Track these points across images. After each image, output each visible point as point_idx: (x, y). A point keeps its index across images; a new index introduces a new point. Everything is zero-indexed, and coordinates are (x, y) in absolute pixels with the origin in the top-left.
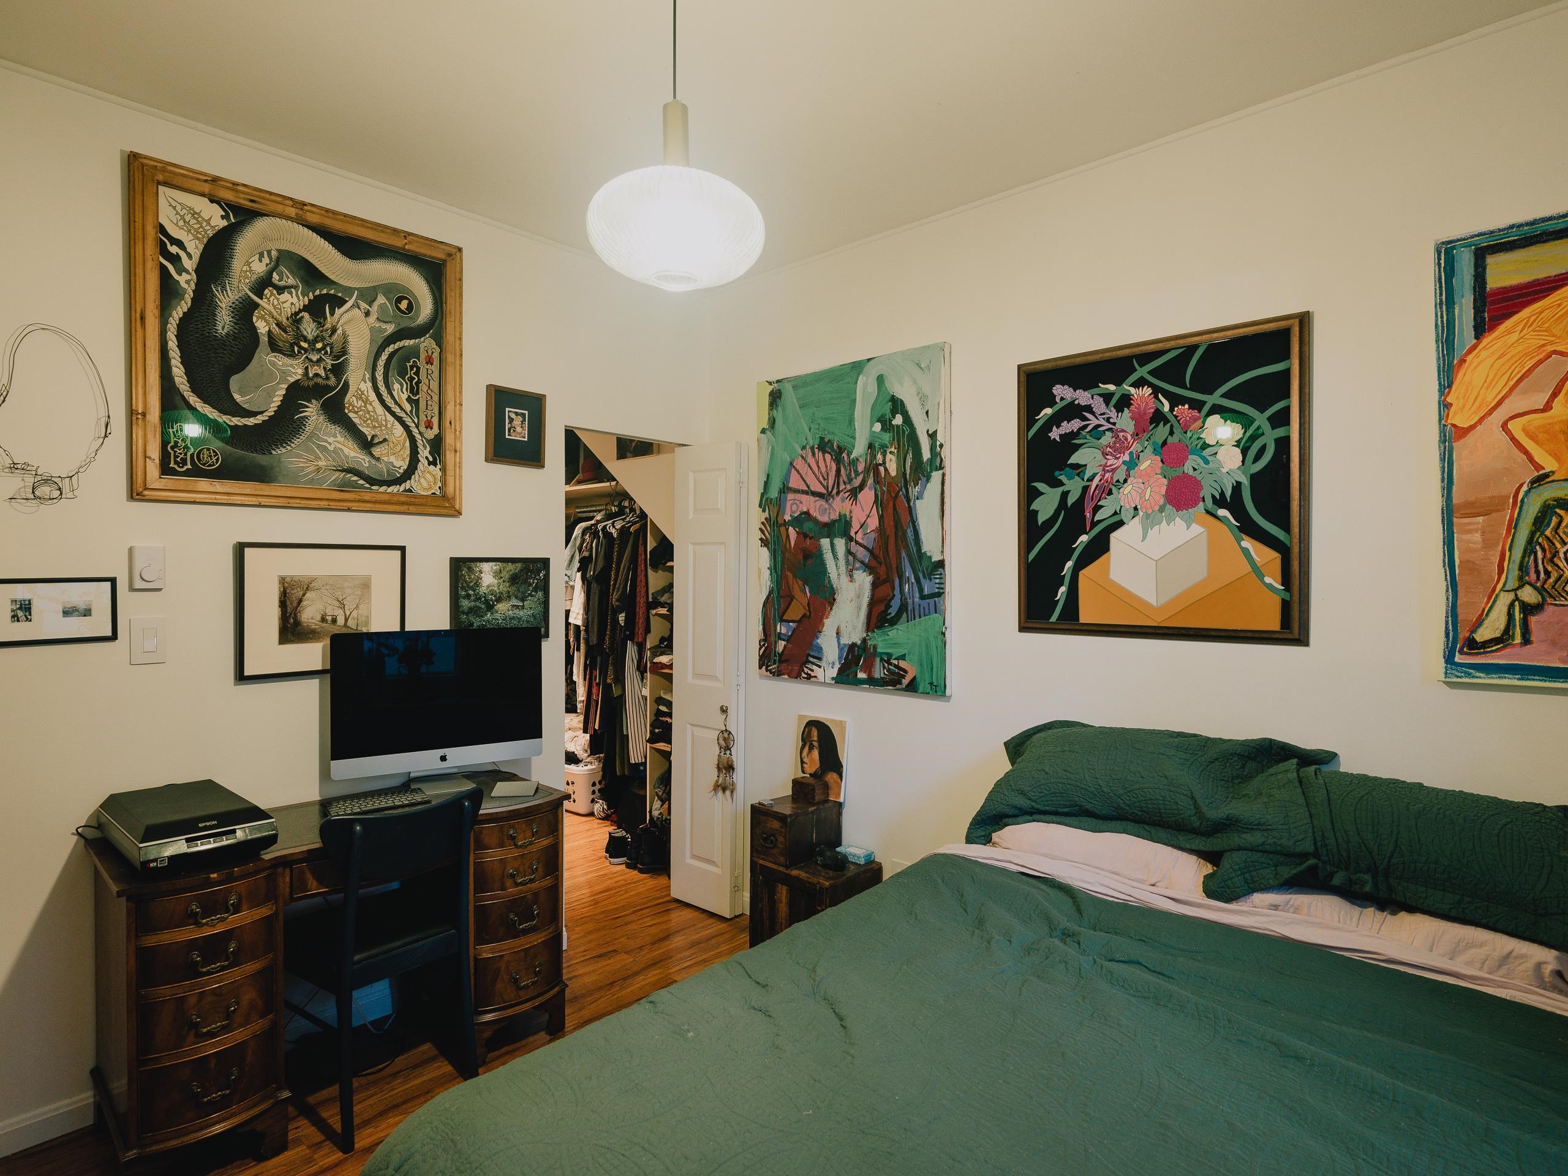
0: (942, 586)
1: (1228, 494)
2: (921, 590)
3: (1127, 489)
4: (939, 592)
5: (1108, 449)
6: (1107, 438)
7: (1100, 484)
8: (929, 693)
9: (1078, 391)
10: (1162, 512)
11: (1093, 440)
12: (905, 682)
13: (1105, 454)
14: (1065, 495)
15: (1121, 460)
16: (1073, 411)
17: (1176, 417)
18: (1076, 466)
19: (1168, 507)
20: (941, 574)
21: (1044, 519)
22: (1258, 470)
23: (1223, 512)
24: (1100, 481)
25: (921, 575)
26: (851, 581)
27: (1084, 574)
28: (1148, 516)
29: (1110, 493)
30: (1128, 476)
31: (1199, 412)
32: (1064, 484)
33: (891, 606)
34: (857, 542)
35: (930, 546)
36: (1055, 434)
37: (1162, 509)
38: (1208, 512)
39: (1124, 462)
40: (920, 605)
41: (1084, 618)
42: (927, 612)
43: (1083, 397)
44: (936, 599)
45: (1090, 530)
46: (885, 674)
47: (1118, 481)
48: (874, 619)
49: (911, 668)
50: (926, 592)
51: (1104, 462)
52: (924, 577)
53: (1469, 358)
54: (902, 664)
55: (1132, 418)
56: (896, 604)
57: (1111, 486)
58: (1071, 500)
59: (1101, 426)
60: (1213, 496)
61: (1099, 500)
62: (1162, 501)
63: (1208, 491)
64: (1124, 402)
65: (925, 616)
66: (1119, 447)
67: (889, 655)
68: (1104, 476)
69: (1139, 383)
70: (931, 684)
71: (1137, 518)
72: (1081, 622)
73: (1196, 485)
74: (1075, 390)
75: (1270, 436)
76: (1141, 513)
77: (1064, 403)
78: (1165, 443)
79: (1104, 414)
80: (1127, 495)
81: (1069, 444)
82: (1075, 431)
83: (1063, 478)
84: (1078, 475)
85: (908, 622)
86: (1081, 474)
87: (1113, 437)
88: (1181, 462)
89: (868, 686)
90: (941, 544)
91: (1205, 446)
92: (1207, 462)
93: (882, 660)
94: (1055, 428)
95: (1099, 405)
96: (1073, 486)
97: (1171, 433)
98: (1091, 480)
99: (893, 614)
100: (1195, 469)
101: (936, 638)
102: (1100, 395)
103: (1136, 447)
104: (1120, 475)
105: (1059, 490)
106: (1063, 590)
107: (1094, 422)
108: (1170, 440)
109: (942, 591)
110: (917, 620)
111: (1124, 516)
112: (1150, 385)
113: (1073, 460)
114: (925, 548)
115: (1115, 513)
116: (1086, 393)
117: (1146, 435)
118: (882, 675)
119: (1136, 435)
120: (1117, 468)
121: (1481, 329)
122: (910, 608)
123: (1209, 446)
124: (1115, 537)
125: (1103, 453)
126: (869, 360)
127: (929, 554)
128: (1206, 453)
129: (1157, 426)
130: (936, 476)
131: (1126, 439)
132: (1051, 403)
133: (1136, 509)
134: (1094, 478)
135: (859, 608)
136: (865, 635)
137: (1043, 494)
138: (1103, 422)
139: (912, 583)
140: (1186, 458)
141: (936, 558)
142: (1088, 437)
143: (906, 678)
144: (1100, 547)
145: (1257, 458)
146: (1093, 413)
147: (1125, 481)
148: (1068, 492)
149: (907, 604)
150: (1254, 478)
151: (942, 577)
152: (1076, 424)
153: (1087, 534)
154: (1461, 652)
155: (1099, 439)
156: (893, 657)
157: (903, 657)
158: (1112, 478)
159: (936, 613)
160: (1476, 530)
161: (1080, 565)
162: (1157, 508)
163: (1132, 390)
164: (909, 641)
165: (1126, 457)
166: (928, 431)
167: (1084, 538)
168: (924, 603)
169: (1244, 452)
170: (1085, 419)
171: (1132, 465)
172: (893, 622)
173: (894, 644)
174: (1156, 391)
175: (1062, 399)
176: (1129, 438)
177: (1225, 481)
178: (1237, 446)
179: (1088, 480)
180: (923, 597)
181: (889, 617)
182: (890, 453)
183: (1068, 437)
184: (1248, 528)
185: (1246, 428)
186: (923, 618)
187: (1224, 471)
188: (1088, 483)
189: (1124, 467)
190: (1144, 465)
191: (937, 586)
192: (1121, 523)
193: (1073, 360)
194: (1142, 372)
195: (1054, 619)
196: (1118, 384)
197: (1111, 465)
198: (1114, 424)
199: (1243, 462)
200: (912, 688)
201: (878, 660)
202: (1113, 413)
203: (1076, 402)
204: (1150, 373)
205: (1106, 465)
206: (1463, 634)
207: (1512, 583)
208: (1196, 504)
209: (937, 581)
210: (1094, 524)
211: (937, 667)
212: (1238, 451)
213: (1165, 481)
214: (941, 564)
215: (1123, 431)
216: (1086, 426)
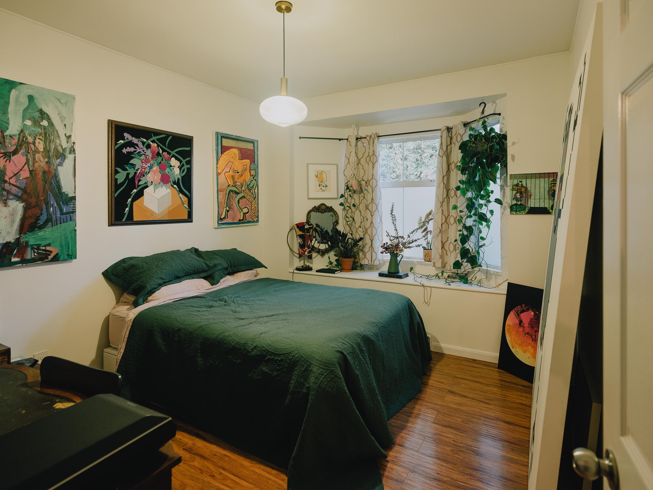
0: (75, 208)
1: (176, 181)
2: (61, 210)
3: (149, 175)
4: (73, 211)
5: (143, 161)
6: (143, 157)
7: (141, 172)
8: (67, 260)
9: (133, 138)
10: (159, 184)
11: (139, 157)
12: (50, 257)
13: (142, 162)
14: (128, 174)
15: (147, 165)
16: (131, 144)
17: (164, 155)
18: (132, 165)
19: (161, 183)
20: (74, 203)
21: (120, 182)
22: (183, 175)
23: (175, 186)
24: (141, 171)
25: (61, 203)
26: (5, 206)
27: (135, 203)
28: (155, 185)
29: (144, 176)
30: (150, 171)
31: (170, 156)
32: (128, 170)
33: (40, 219)
34: (10, 184)
35: (67, 188)
36: (124, 151)
37: (159, 183)
38: (172, 186)
39: (148, 166)
40: (60, 218)
41: (135, 219)
42: (65, 220)
43: (135, 140)
44: (71, 215)
45: (137, 188)
46: (35, 255)
47: (146, 172)
48: (26, 227)
49: (54, 250)
50: (65, 211)
51: (142, 165)
52: (63, 204)
53: (220, 158)
54: (48, 248)
55: (151, 152)
56: (44, 218)
57: (144, 174)
58: (130, 176)
59: (141, 152)
60: (173, 181)
61: (140, 178)
62: (160, 181)
63: (171, 180)
64: (148, 147)
65: (64, 222)
66: (147, 161)
67: (39, 246)
68: (142, 170)
69: (153, 142)
70: (68, 255)
71: (152, 185)
72: (134, 220)
73: (169, 177)
74: (132, 137)
75: (186, 167)
76: (153, 184)
77: (128, 141)
78: (160, 163)
79: (142, 148)
80: (149, 177)
81: (130, 156)
82: (132, 151)
83: (127, 168)
84: (133, 168)
85: (52, 226)
86: (134, 168)
87: (145, 157)
88: (165, 169)
89: (22, 265)
90: (74, 189)
91: (171, 166)
92: (171, 171)
93: (32, 248)
94: (124, 148)
95: (140, 144)
96: (132, 172)
97: (162, 160)
98: (137, 170)
99: (41, 223)
100: (168, 172)
101: (71, 233)
102: (141, 142)
103: (152, 162)
104: (147, 170)
105: (126, 172)
106: (127, 209)
107: (138, 150)
108: (162, 162)
109: (74, 210)
110: (59, 225)
111: (149, 184)
112: (157, 143)
113: (131, 162)
114: (64, 190)
115: (145, 183)
116: (136, 139)
117: (155, 159)
118: (33, 256)
119: (152, 158)
120: (146, 168)
121: (222, 153)
122: (54, 218)
123: (172, 166)
124: (146, 191)
125: (141, 162)
126: (21, 83)
127: (66, 193)
128: (171, 168)
129: (158, 157)
130: (70, 158)
131: (149, 159)
132: (124, 139)
133: (152, 182)
134: (138, 170)
135: (13, 221)
136: (18, 236)
137: (120, 172)
138: (142, 151)
139: (55, 207)
140: (166, 169)
141: (71, 195)
142: (136, 155)
143: (51, 255)
144: (140, 194)
145: (183, 172)
146: (138, 147)
147: (149, 173)
148: (129, 173)
149: (52, 217)
150: (182, 177)
151: (74, 204)
152: (132, 149)
153: (136, 189)
154: (220, 221)
155: (140, 157)
156: (42, 246)
157: (49, 245)
158: (144, 171)
159: (71, 221)
160: (221, 195)
161: (134, 200)
162: (158, 183)
163: (151, 143)
164: (53, 236)
165: (149, 165)
166: (65, 134)
167: (135, 191)
168: (64, 217)
169: (180, 170)
170: (136, 148)
171: (151, 167)
172: (41, 228)
173: (43, 238)
174: (158, 146)
175: (127, 139)
176: (150, 159)
177: (176, 177)
178: (179, 168)
179: (136, 170)
180: (62, 213)
181: (38, 225)
182: (39, 139)
183: (129, 153)
184: (181, 191)
185: (181, 163)
186: (63, 224)
187: (176, 174)
188: (137, 171)
189: (148, 168)
190: (155, 169)
191: (72, 208)
192: (147, 187)
193: (134, 126)
194: (154, 138)
195: (124, 220)
196: (147, 140)
197: (144, 166)
198: (145, 153)
199: (180, 172)
200: (56, 259)
201: (29, 249)
202: (145, 149)
203: (133, 141)
204: (157, 139)
205: (142, 166)
206: (220, 217)
207: (226, 206)
208: (169, 183)
209: (72, 206)
210: (139, 186)
211: (72, 246)
212: (179, 169)
213: (161, 175)
214: (74, 198)
215: (148, 156)
216: (136, 151)
